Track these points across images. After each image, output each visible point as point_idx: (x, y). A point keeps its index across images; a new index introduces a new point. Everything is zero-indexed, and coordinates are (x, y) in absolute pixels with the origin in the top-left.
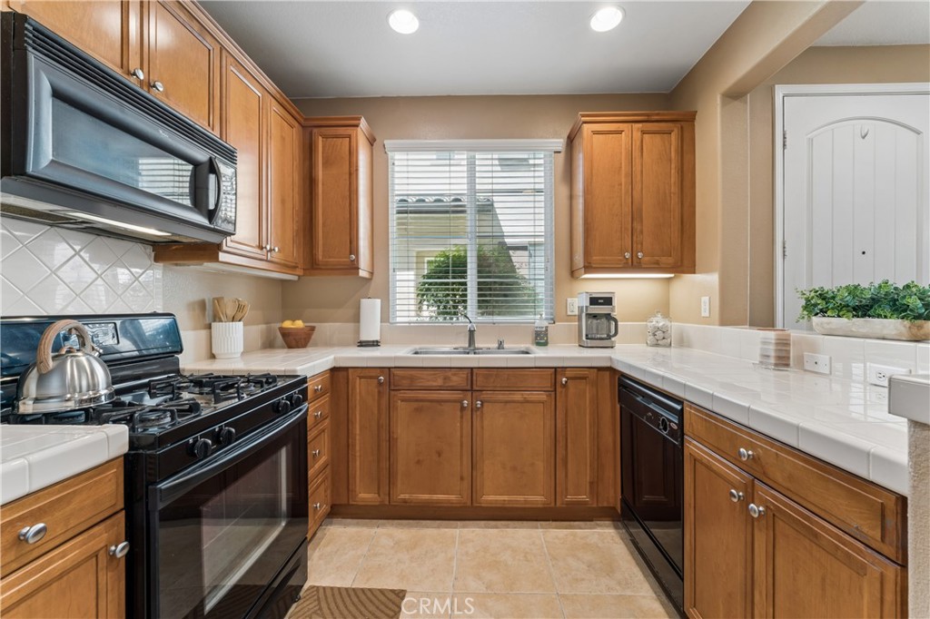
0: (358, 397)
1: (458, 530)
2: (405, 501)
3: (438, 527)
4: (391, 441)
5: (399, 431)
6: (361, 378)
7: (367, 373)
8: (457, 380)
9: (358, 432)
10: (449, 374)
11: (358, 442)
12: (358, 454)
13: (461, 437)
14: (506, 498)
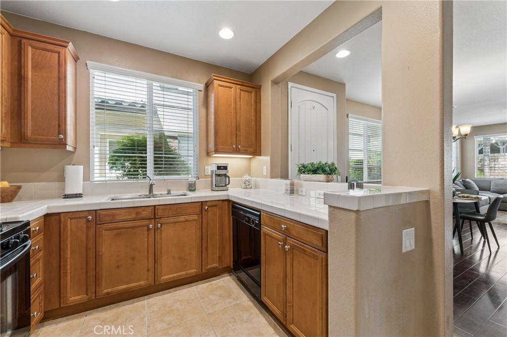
0: (69, 233)
1: (146, 301)
2: (108, 293)
3: (132, 303)
4: (97, 257)
5: (103, 250)
6: (71, 219)
7: (74, 215)
8: (145, 214)
9: (69, 256)
10: (140, 210)
11: (69, 263)
12: (69, 271)
13: (148, 246)
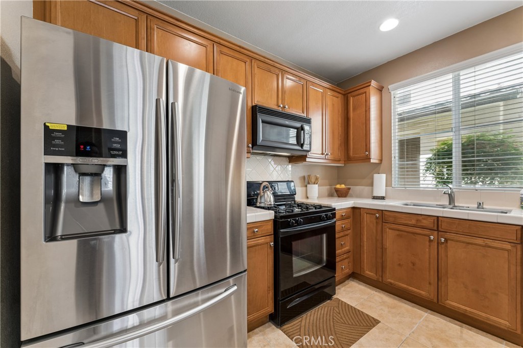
0: (365, 223)
1: (426, 314)
2: (391, 283)
3: (413, 307)
4: (383, 249)
5: (388, 245)
6: (367, 214)
7: (371, 212)
8: (425, 223)
9: (365, 240)
10: (420, 218)
11: (365, 245)
12: (365, 251)
13: (430, 258)
14: (468, 309)
